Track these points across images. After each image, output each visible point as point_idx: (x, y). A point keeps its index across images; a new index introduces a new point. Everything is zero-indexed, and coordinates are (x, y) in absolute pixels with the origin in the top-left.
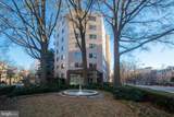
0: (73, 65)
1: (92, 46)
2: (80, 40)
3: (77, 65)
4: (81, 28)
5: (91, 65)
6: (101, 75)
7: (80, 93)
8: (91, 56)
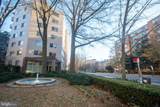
0: (31, 52)
1: (53, 37)
4: (44, 19)
5: (50, 54)
6: (59, 63)
7: (37, 81)
8: (51, 46)
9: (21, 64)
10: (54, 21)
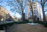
0: (30, 16)
1: (35, 11)
2: (31, 9)
3: (31, 16)
4: (31, 6)
5: (35, 16)
6: (38, 18)
7: (32, 24)
8: (35, 13)
9: (28, 19)
10: (34, 6)
